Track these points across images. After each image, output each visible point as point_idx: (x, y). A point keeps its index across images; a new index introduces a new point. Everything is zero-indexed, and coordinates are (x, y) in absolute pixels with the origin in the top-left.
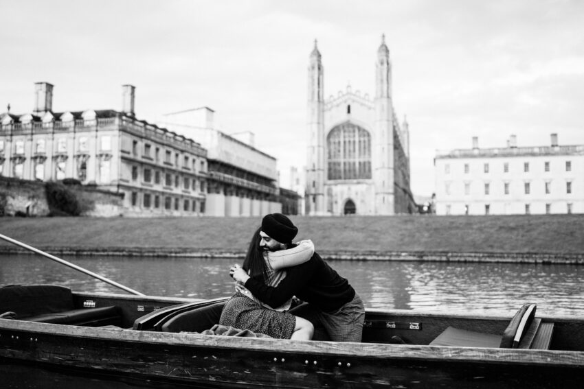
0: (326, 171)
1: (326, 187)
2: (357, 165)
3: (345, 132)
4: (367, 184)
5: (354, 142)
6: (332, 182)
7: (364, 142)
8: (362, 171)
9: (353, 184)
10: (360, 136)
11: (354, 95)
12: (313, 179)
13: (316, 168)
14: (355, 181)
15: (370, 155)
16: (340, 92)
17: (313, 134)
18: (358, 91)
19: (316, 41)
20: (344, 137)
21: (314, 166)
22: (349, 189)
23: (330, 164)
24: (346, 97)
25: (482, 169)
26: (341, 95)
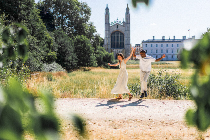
0: (110, 45)
1: (111, 50)
2: (120, 43)
3: (116, 33)
4: (123, 49)
5: (119, 36)
6: (112, 48)
7: (122, 37)
8: (121, 45)
9: (118, 49)
10: (121, 35)
11: (119, 22)
12: (107, 48)
13: (108, 44)
14: (119, 48)
15: (123, 41)
16: (115, 21)
17: (107, 34)
18: (120, 21)
19: (107, 5)
20: (116, 35)
21: (107, 44)
22: (117, 50)
23: (111, 43)
24: (117, 23)
25: (156, 46)
26: (115, 22)
